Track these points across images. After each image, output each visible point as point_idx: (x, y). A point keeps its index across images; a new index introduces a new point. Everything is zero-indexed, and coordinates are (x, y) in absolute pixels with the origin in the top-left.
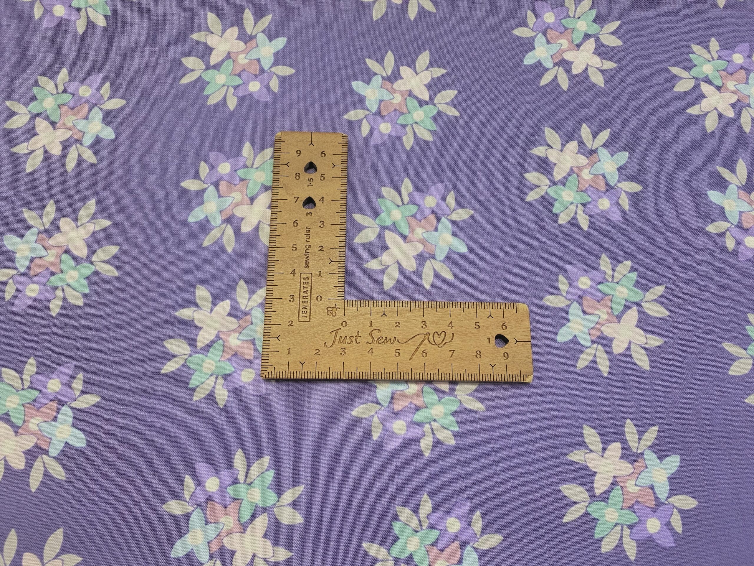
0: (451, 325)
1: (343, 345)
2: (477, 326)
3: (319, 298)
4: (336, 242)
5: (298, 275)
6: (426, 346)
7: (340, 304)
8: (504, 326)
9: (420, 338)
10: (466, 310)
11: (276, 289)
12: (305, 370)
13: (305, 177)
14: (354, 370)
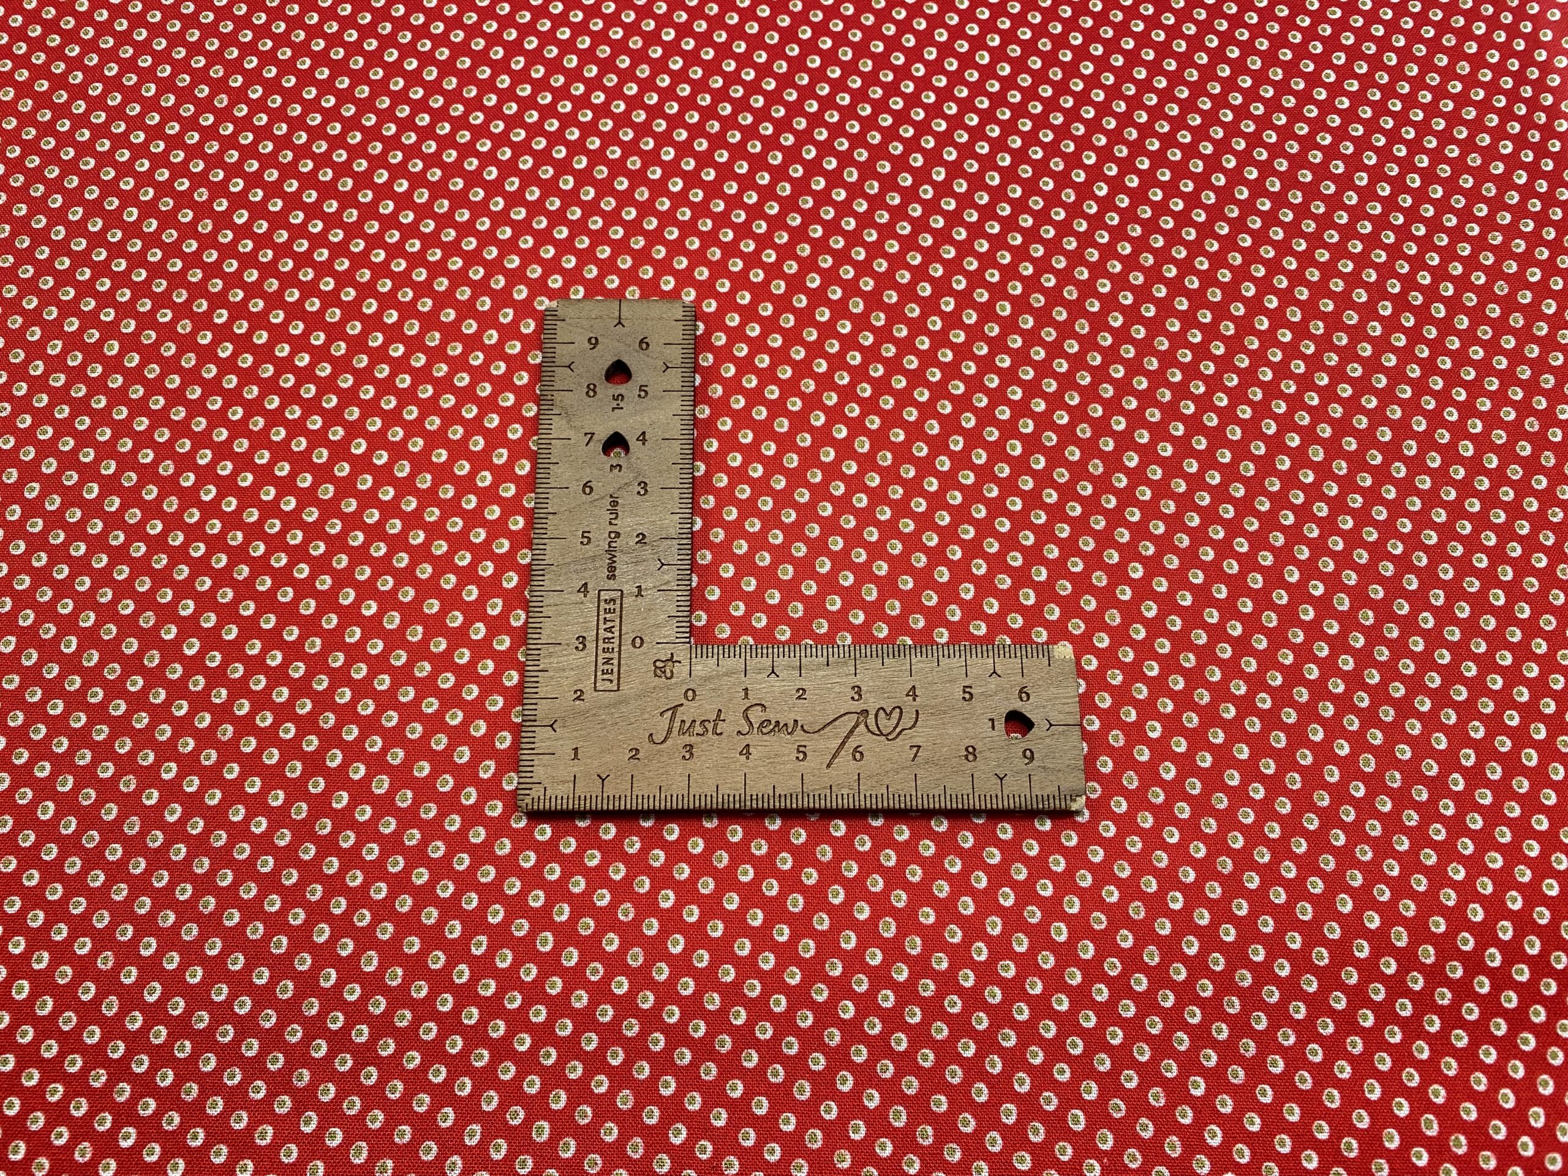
0: (913, 692)
1: (687, 739)
2: (968, 695)
3: (638, 642)
4: (672, 525)
5: (592, 594)
6: (861, 737)
7: (681, 652)
8: (1024, 693)
9: (849, 722)
10: (944, 661)
11: (547, 624)
12: (609, 791)
13: (606, 391)
14: (710, 790)
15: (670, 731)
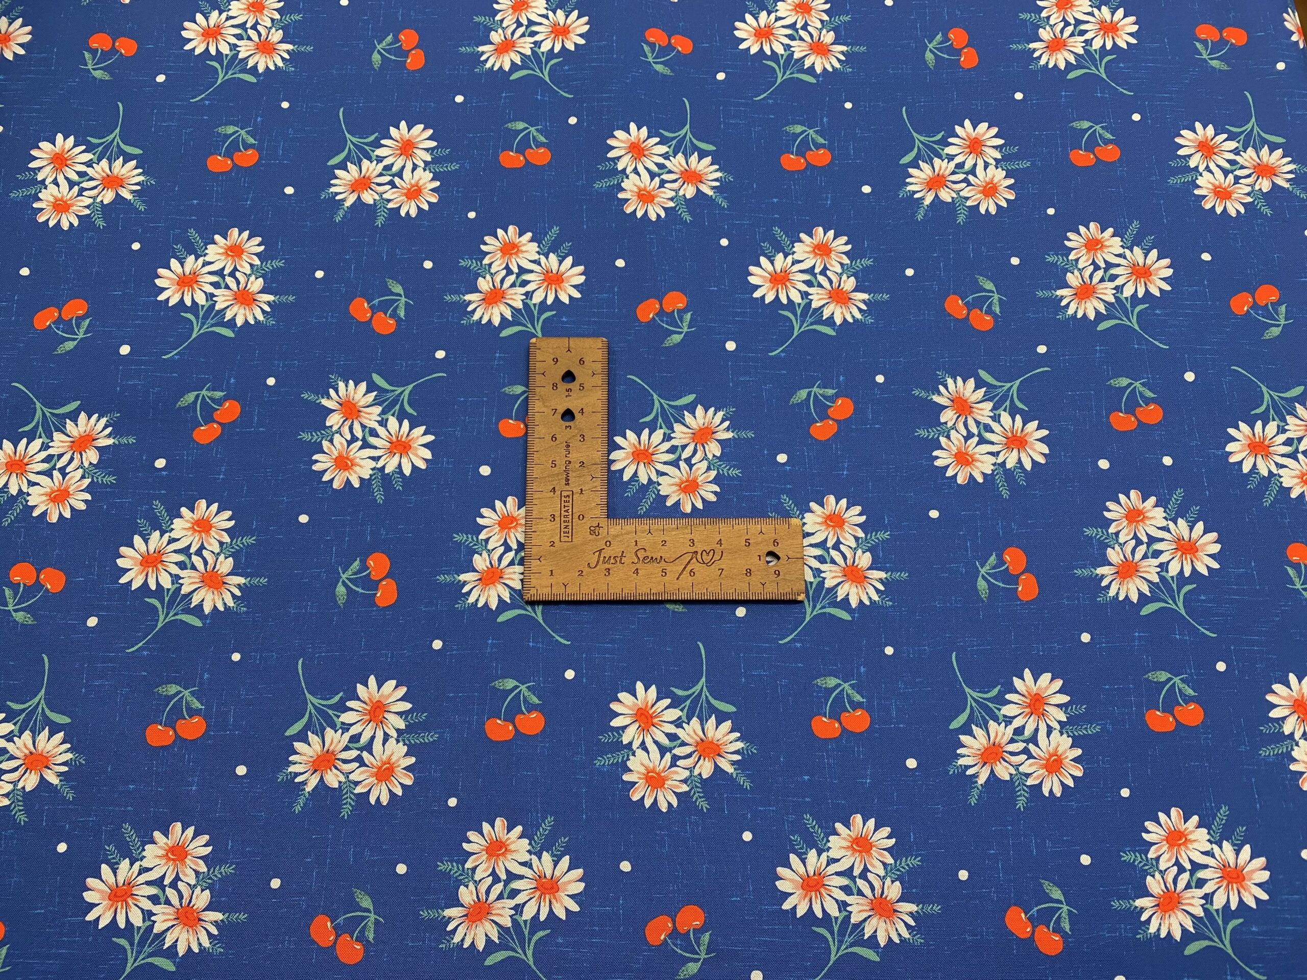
0: (720, 542)
1: (607, 566)
2: (748, 543)
4: (598, 457)
5: (558, 493)
6: (694, 565)
7: (604, 522)
9: (688, 557)
10: (736, 527)
11: (535, 508)
12: (569, 591)
13: (563, 386)
14: (618, 591)
15: (598, 562)
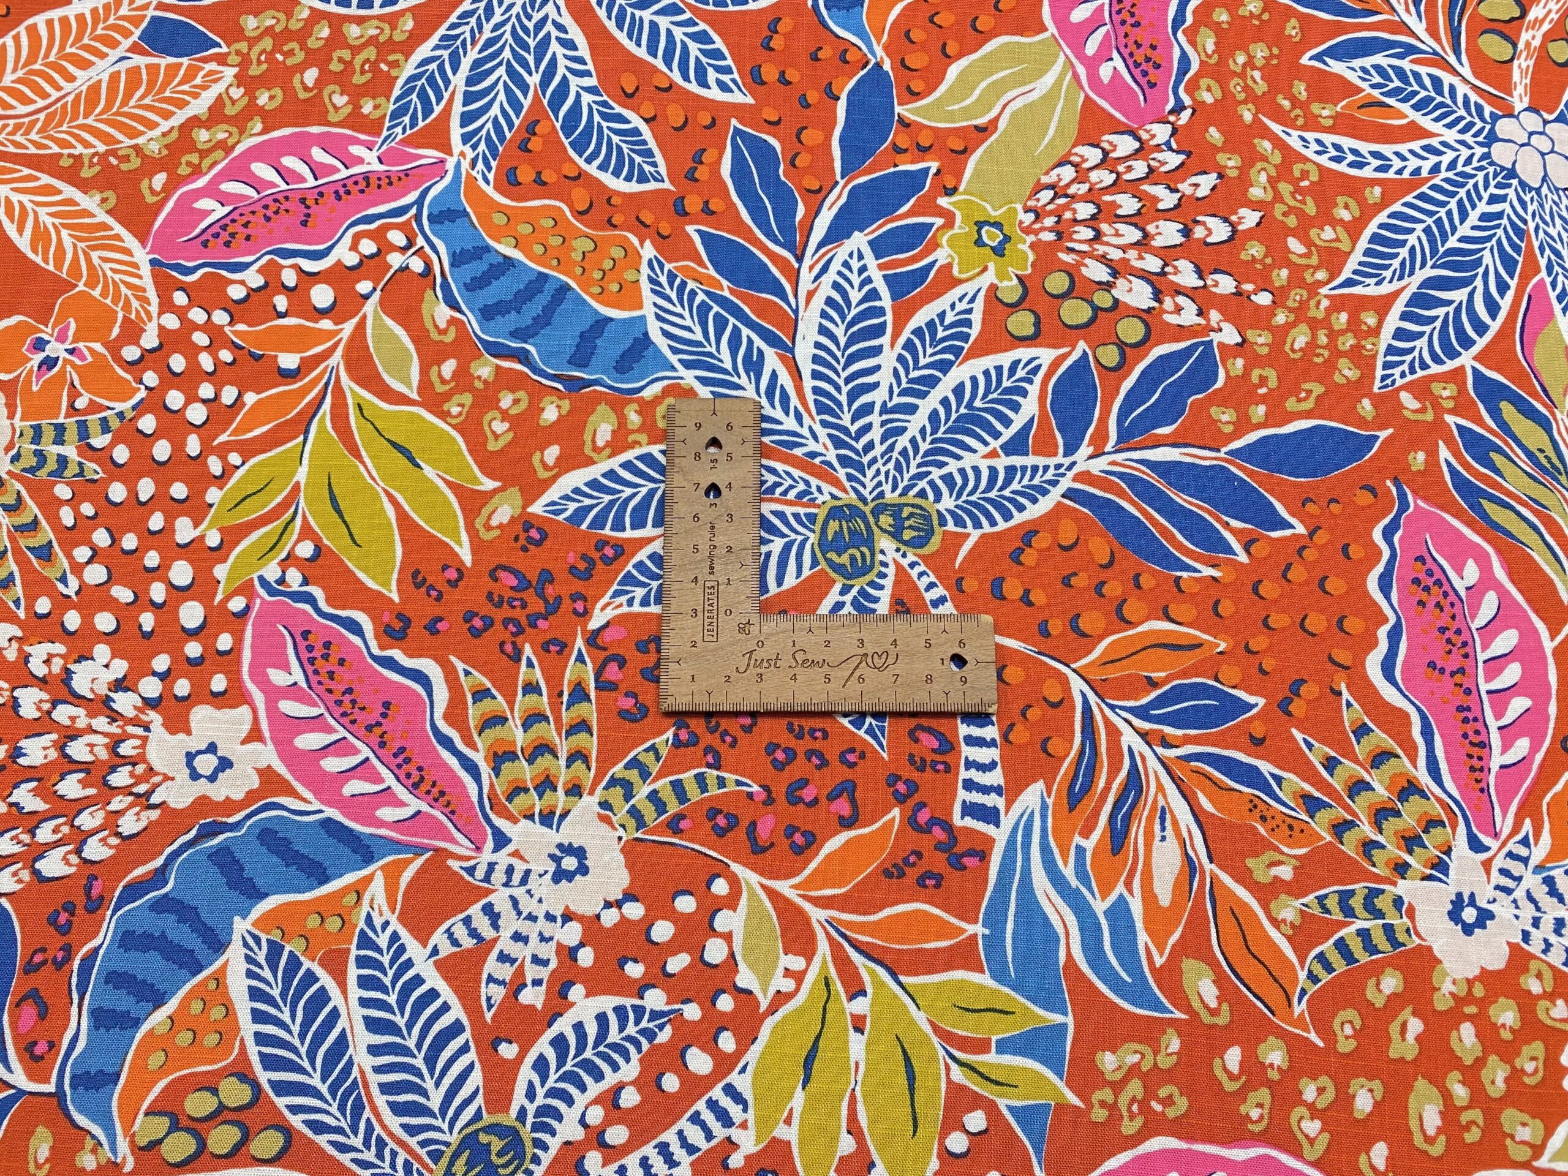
0: (895, 643)
1: (759, 670)
2: (928, 644)
4: (748, 541)
5: (700, 583)
6: (863, 670)
7: (755, 618)
8: (962, 643)
9: (857, 660)
10: (914, 624)
11: (673, 601)
12: (713, 700)
13: (707, 456)
14: (772, 700)
15: (748, 665)
